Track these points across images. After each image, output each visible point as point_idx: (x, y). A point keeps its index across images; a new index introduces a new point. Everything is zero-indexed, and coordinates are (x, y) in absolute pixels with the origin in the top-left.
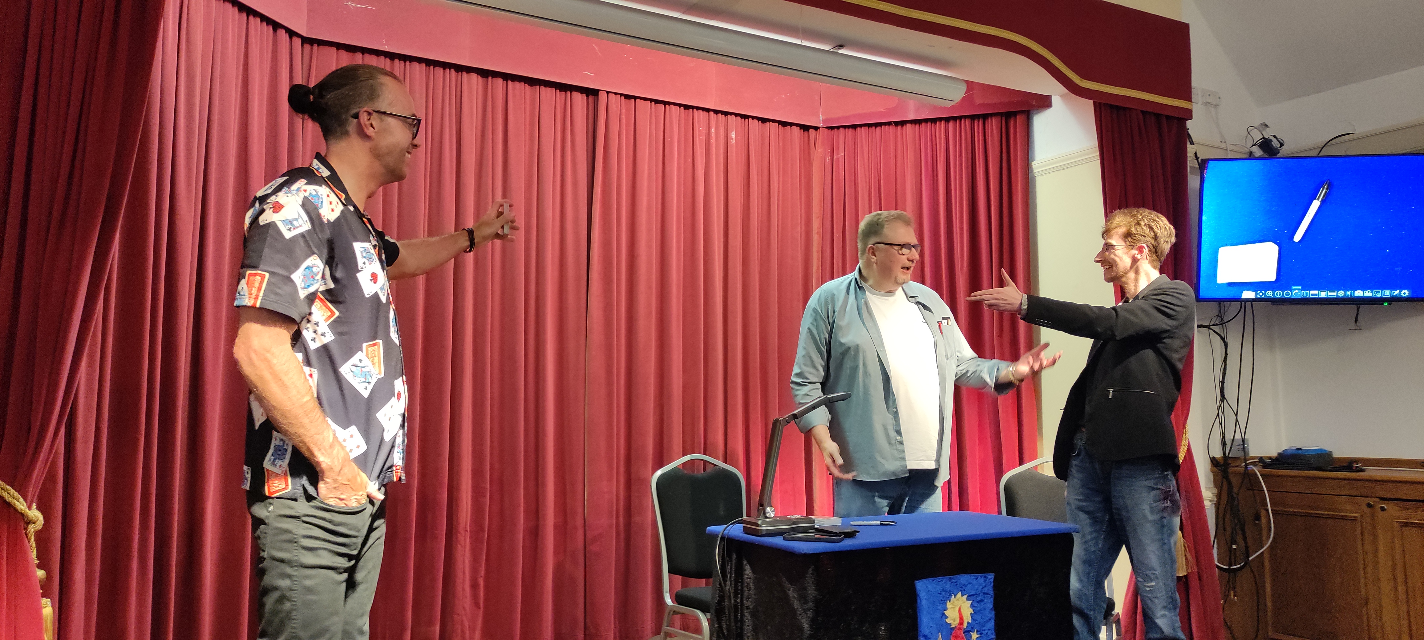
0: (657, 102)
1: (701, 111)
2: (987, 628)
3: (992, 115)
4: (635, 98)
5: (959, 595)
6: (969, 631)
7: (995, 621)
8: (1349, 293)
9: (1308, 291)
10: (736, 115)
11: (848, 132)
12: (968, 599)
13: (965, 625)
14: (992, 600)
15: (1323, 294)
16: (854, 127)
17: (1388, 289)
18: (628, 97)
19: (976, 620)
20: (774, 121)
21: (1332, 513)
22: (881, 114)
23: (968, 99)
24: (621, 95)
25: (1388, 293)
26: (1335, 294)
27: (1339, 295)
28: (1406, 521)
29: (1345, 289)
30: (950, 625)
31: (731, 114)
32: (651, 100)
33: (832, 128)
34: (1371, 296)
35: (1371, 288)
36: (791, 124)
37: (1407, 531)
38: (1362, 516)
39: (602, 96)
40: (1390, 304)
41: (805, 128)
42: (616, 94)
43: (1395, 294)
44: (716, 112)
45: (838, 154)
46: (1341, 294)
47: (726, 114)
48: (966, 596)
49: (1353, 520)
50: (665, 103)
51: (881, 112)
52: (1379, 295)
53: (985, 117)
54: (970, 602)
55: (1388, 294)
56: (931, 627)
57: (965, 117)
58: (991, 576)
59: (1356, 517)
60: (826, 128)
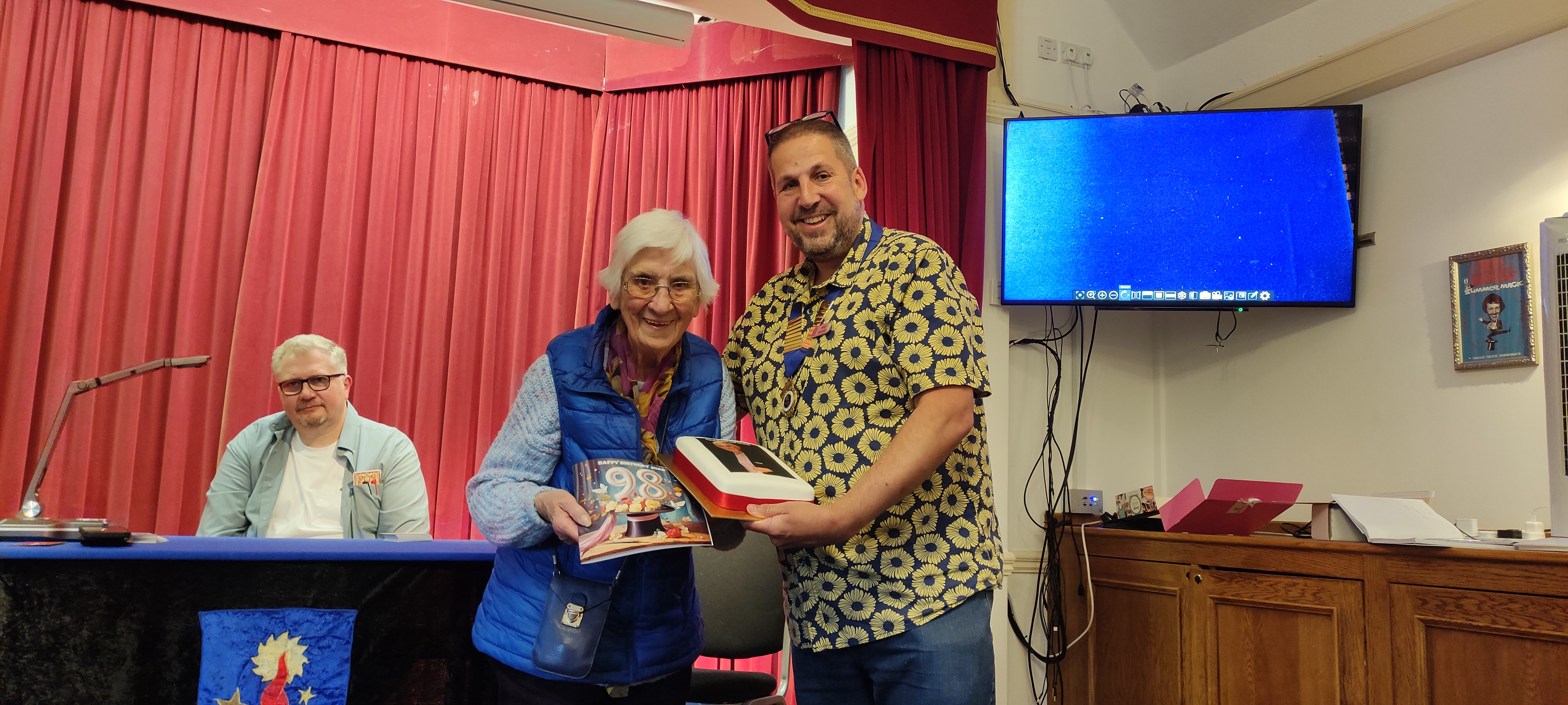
0: (368, 50)
1: (431, 65)
2: (334, 686)
3: (795, 74)
4: (336, 43)
5: (285, 635)
6: (296, 689)
7: (351, 677)
8: (1192, 295)
9: (1140, 292)
10: (483, 71)
11: (636, 99)
12: (299, 643)
13: (290, 679)
14: (350, 647)
15: (1159, 295)
16: (643, 91)
17: (1242, 289)
18: (325, 42)
19: (313, 673)
20: (538, 82)
21: (1152, 586)
22: (670, 74)
23: (766, 55)
24: (315, 39)
25: (1242, 295)
26: (1174, 296)
27: (1179, 297)
28: (1220, 597)
29: (1187, 290)
30: (262, 677)
31: (475, 69)
32: (359, 48)
33: (618, 93)
34: (1221, 299)
35: (1221, 289)
36: (564, 87)
37: (1222, 609)
38: (1181, 590)
39: (285, 39)
40: (1244, 310)
41: (586, 93)
42: (306, 37)
43: (1252, 297)
44: (454, 66)
45: (623, 124)
46: (1182, 296)
47: (469, 69)
48: (297, 639)
49: (1172, 595)
50: (380, 52)
51: (669, 71)
52: (1231, 298)
53: (788, 77)
54: (304, 648)
55: (1243, 297)
56: (222, 678)
57: (766, 77)
58: (351, 615)
59: (1176, 591)
60: (610, 92)
